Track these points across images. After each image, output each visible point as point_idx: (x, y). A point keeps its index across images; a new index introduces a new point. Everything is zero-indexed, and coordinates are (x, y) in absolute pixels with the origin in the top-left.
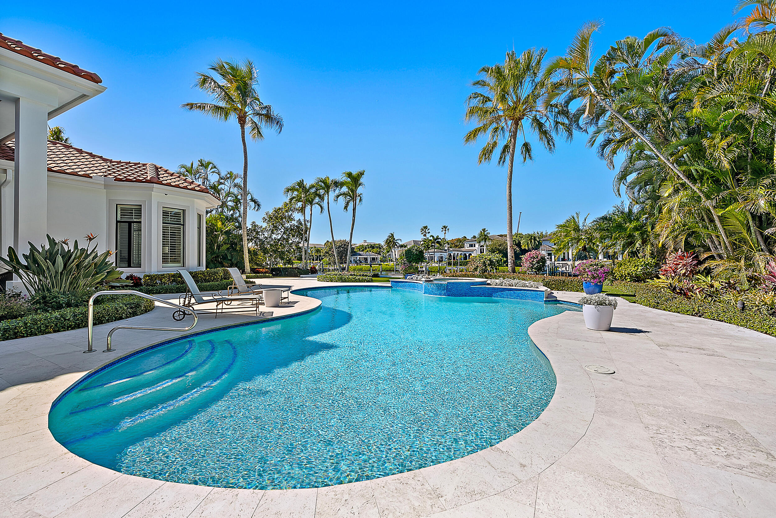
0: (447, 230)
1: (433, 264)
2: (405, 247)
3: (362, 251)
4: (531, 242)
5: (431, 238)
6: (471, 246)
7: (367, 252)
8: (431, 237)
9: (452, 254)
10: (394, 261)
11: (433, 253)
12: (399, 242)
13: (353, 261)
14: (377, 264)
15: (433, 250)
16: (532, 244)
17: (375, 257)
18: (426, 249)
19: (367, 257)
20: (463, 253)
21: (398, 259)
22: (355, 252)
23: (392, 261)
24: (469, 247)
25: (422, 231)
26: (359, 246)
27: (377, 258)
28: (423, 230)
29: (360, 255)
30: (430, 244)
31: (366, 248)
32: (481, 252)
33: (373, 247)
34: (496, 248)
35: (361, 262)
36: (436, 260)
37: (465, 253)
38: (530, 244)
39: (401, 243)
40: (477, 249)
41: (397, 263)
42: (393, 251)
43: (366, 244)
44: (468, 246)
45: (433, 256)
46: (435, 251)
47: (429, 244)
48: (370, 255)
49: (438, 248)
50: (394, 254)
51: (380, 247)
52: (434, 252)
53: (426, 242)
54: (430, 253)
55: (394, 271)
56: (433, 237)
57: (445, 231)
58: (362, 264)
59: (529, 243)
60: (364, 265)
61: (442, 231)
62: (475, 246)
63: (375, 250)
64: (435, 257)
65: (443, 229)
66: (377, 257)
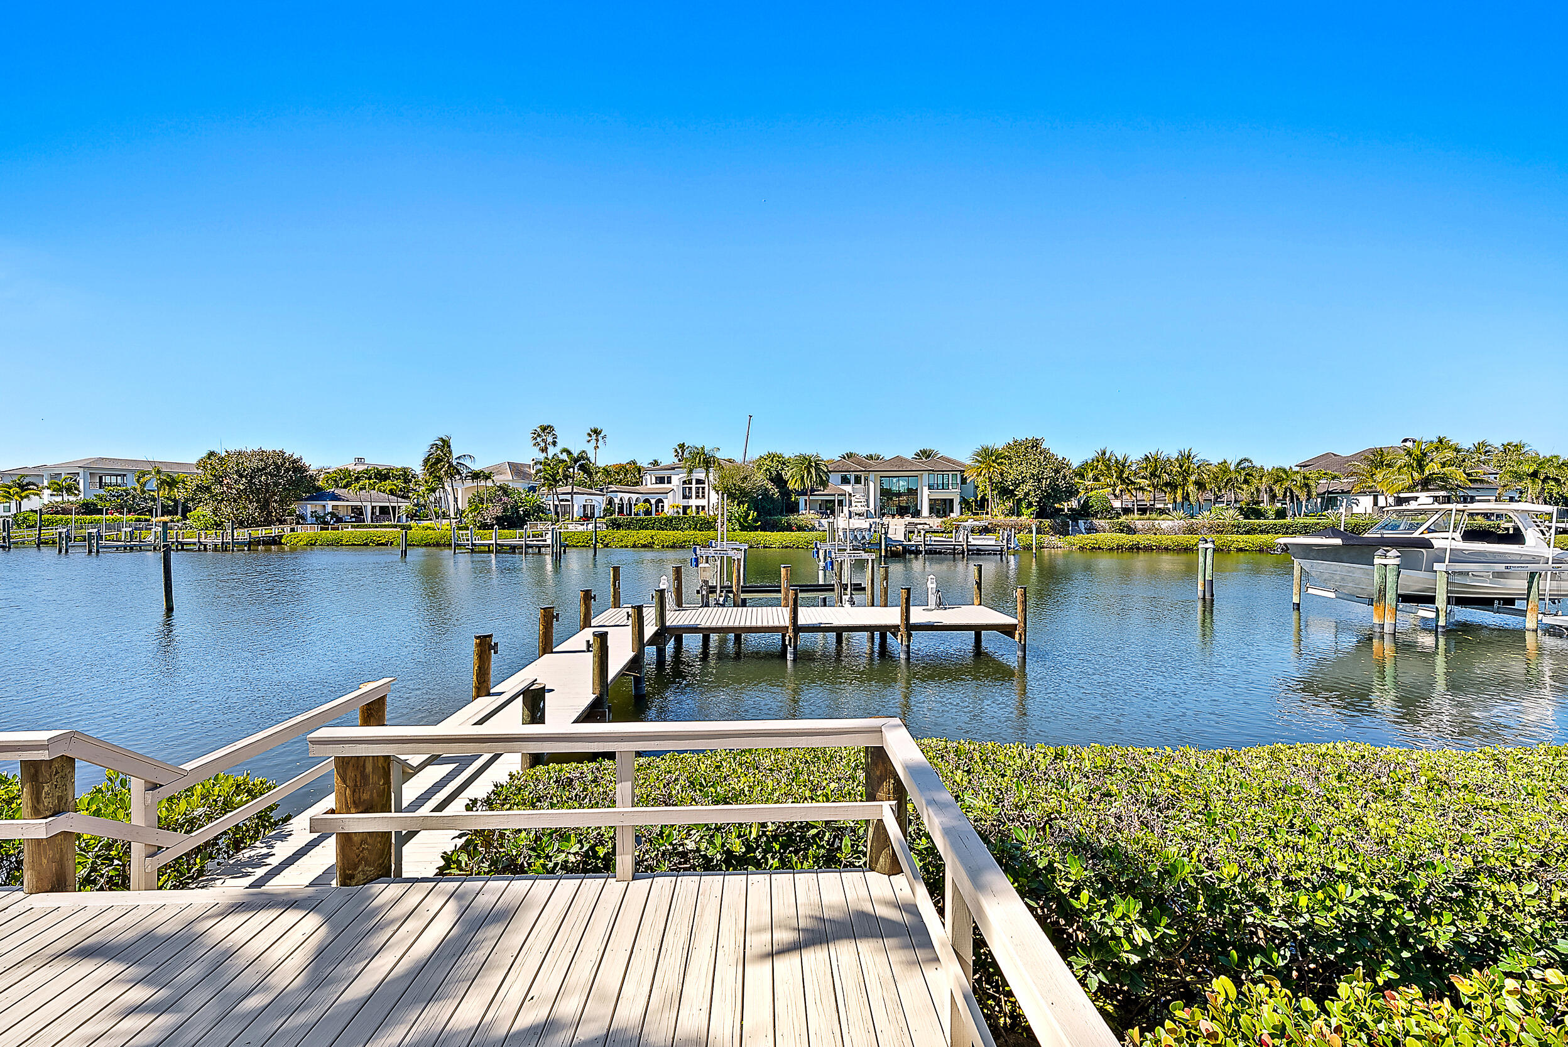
0: (600, 439)
1: (570, 526)
2: (487, 477)
3: (345, 487)
4: (809, 472)
5: (564, 456)
6: (660, 480)
7: (361, 489)
8: (565, 454)
9: (617, 501)
10: (452, 515)
11: (569, 497)
12: (468, 462)
13: (309, 515)
14: (395, 526)
15: (569, 489)
16: (811, 477)
17: (388, 504)
18: (551, 485)
19: (360, 504)
20: (642, 498)
21: (463, 512)
22: (319, 489)
23: (445, 516)
24: (656, 483)
25: (536, 439)
26: (335, 472)
27: (394, 508)
28: (539, 435)
29: (335, 497)
30: (560, 471)
31: (357, 479)
32: (684, 497)
33: (382, 476)
34: (735, 485)
35: (339, 520)
36: (575, 516)
37: (647, 496)
38: (807, 478)
39: (476, 467)
40: (675, 488)
41: (460, 521)
42: (449, 489)
43: (360, 468)
44: (654, 481)
45: (570, 503)
46: (575, 490)
47: (558, 473)
48: (372, 499)
49: (581, 484)
50: (451, 498)
51: (406, 475)
52: (572, 493)
53: (549, 465)
54: (561, 497)
55: (450, 545)
56: (569, 453)
57: (597, 440)
58: (340, 525)
59: (806, 476)
60: (350, 529)
61: (589, 441)
62: (669, 482)
63: (388, 485)
64: (573, 505)
65: (590, 435)
66: (395, 504)
